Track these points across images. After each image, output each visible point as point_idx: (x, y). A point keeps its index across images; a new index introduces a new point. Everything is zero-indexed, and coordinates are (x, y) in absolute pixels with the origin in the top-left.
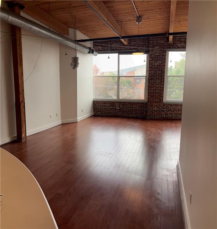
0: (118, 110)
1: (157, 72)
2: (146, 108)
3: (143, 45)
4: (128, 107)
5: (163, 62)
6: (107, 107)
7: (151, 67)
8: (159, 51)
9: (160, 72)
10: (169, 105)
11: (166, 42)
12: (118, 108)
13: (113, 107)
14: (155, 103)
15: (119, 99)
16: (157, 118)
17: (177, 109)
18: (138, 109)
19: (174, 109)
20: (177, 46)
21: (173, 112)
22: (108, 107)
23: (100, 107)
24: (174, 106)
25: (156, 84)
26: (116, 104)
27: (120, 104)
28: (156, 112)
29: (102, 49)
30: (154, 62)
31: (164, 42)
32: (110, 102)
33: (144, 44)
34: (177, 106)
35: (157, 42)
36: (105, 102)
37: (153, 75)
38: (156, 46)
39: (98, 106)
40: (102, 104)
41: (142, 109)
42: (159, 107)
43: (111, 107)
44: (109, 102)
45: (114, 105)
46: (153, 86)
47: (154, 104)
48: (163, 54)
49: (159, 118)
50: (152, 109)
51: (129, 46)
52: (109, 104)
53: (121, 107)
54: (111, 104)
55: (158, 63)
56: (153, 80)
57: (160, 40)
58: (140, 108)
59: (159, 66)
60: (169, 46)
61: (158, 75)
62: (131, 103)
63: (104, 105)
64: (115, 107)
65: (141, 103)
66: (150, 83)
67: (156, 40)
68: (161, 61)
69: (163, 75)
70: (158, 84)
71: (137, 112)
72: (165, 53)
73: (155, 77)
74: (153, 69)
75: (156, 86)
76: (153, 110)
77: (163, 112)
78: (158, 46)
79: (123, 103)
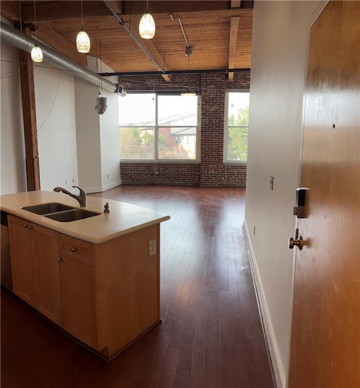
0: (157, 175)
1: (212, 120)
2: (199, 172)
3: (192, 82)
4: (172, 171)
5: (221, 107)
6: (140, 171)
7: (205, 114)
8: (215, 92)
9: (217, 120)
10: (231, 166)
11: (224, 79)
12: (157, 173)
13: (149, 171)
14: (211, 164)
15: (158, 159)
16: (215, 185)
17: (243, 173)
18: (186, 173)
19: (238, 172)
20: (240, 85)
21: (237, 177)
22: (143, 171)
23: (131, 172)
24: (238, 168)
25: (212, 138)
26: (153, 167)
27: (160, 167)
28: (213, 176)
29: (132, 86)
30: (209, 107)
31: (222, 79)
32: (145, 164)
33: (194, 81)
34: (243, 169)
35: (212, 79)
36: (137, 164)
37: (208, 125)
38: (210, 84)
39: (128, 171)
40: (134, 168)
41: (193, 173)
42: (217, 170)
43: (146, 171)
44: (143, 164)
45: (150, 169)
46: (209, 140)
47: (210, 166)
48: (221, 96)
49: (218, 185)
50: (208, 172)
51: (172, 83)
52: (144, 167)
53: (162, 171)
54: (147, 167)
55: (214, 107)
56: (209, 131)
57: (216, 77)
58: (189, 171)
59: (215, 112)
60: (229, 85)
61: (214, 125)
62: (175, 165)
63: (137, 169)
64: (152, 171)
65: (191, 165)
66: (204, 136)
67: (209, 77)
68: (218, 105)
69: (222, 125)
70: (215, 138)
71: (185, 178)
72: (223, 95)
73: (210, 127)
74: (208, 116)
75: (213, 140)
76: (210, 174)
77: (223, 176)
78: (213, 84)
79: (164, 165)
